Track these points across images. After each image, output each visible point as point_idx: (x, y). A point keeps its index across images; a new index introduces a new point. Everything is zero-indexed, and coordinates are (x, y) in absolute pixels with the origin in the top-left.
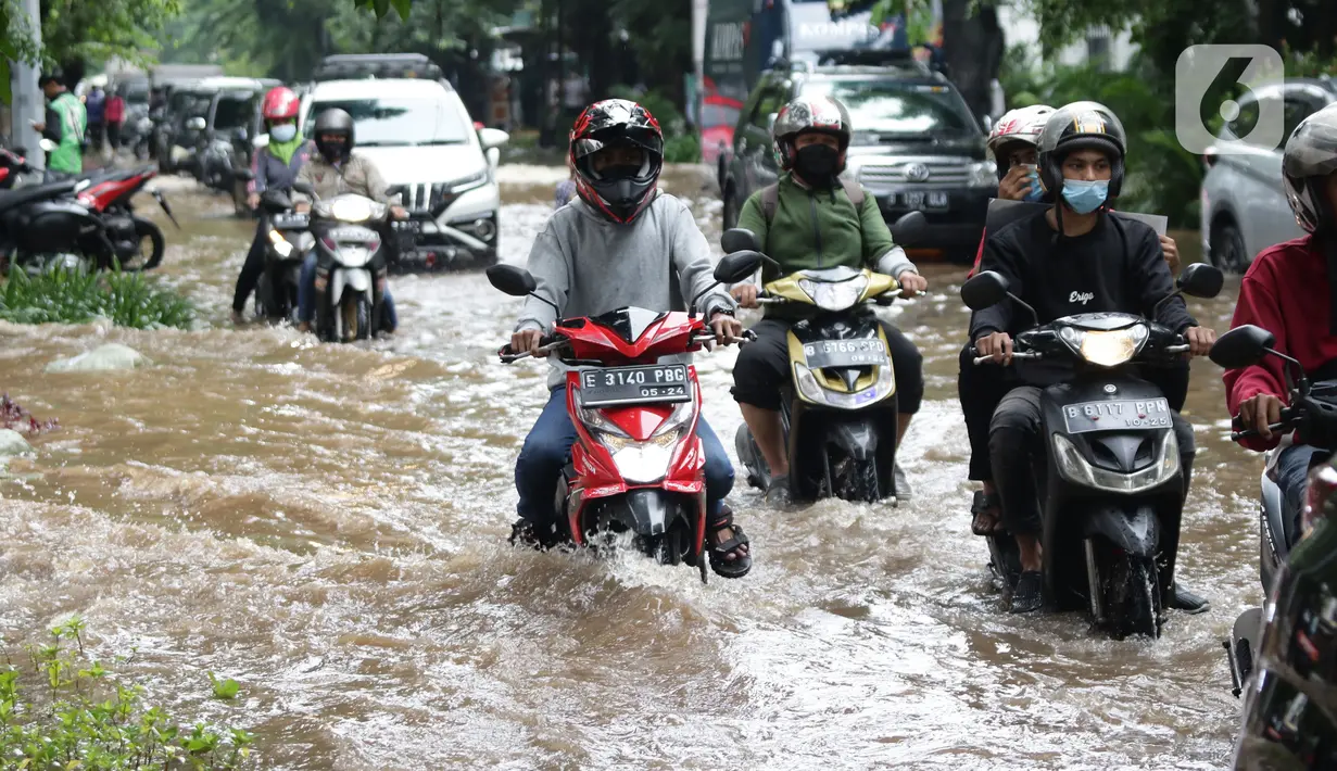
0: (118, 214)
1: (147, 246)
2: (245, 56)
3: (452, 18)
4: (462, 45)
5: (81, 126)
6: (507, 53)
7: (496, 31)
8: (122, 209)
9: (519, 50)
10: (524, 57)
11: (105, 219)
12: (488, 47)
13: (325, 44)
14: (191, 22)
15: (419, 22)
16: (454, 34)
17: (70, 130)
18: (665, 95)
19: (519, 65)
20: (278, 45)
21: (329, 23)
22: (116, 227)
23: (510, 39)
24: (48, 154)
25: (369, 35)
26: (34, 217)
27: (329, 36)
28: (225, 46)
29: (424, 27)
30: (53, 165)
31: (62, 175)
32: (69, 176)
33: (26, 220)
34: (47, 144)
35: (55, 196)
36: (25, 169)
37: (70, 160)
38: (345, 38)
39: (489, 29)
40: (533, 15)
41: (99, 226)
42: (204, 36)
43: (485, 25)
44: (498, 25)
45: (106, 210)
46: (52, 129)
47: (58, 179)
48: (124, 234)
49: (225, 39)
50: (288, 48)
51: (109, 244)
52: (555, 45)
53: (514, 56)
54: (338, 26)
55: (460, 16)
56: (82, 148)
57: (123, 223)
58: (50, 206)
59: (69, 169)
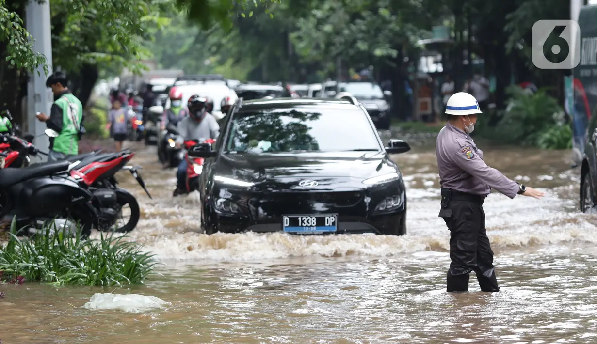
0: (104, 187)
1: (126, 211)
2: (230, 61)
3: (386, 32)
4: (394, 53)
5: (78, 119)
6: (431, 60)
7: (421, 43)
8: (107, 182)
9: (439, 57)
10: (443, 62)
11: (92, 191)
12: (415, 55)
13: (290, 52)
14: (190, 36)
15: (360, 35)
16: (388, 45)
17: (69, 121)
18: (549, 93)
19: (440, 68)
20: (255, 53)
21: (292, 36)
22: (102, 197)
23: (432, 48)
24: (52, 139)
25: (323, 46)
26: (36, 190)
27: (294, 47)
28: (214, 54)
29: (363, 39)
30: (55, 149)
31: (62, 157)
32: (68, 157)
33: (30, 192)
34: (50, 132)
35: (52, 173)
36: (32, 152)
37: (68, 144)
38: (305, 48)
39: (415, 42)
40: (450, 29)
41: (87, 197)
42: (199, 46)
43: (412, 38)
44: (422, 38)
45: (95, 184)
46: (56, 121)
47: (59, 160)
48: (108, 203)
49: (214, 49)
50: (262, 56)
51: (95, 209)
52: (466, 53)
53: (436, 62)
54: (300, 38)
55: (391, 30)
56: (79, 135)
57: (108, 194)
58: (49, 181)
59: (68, 152)
